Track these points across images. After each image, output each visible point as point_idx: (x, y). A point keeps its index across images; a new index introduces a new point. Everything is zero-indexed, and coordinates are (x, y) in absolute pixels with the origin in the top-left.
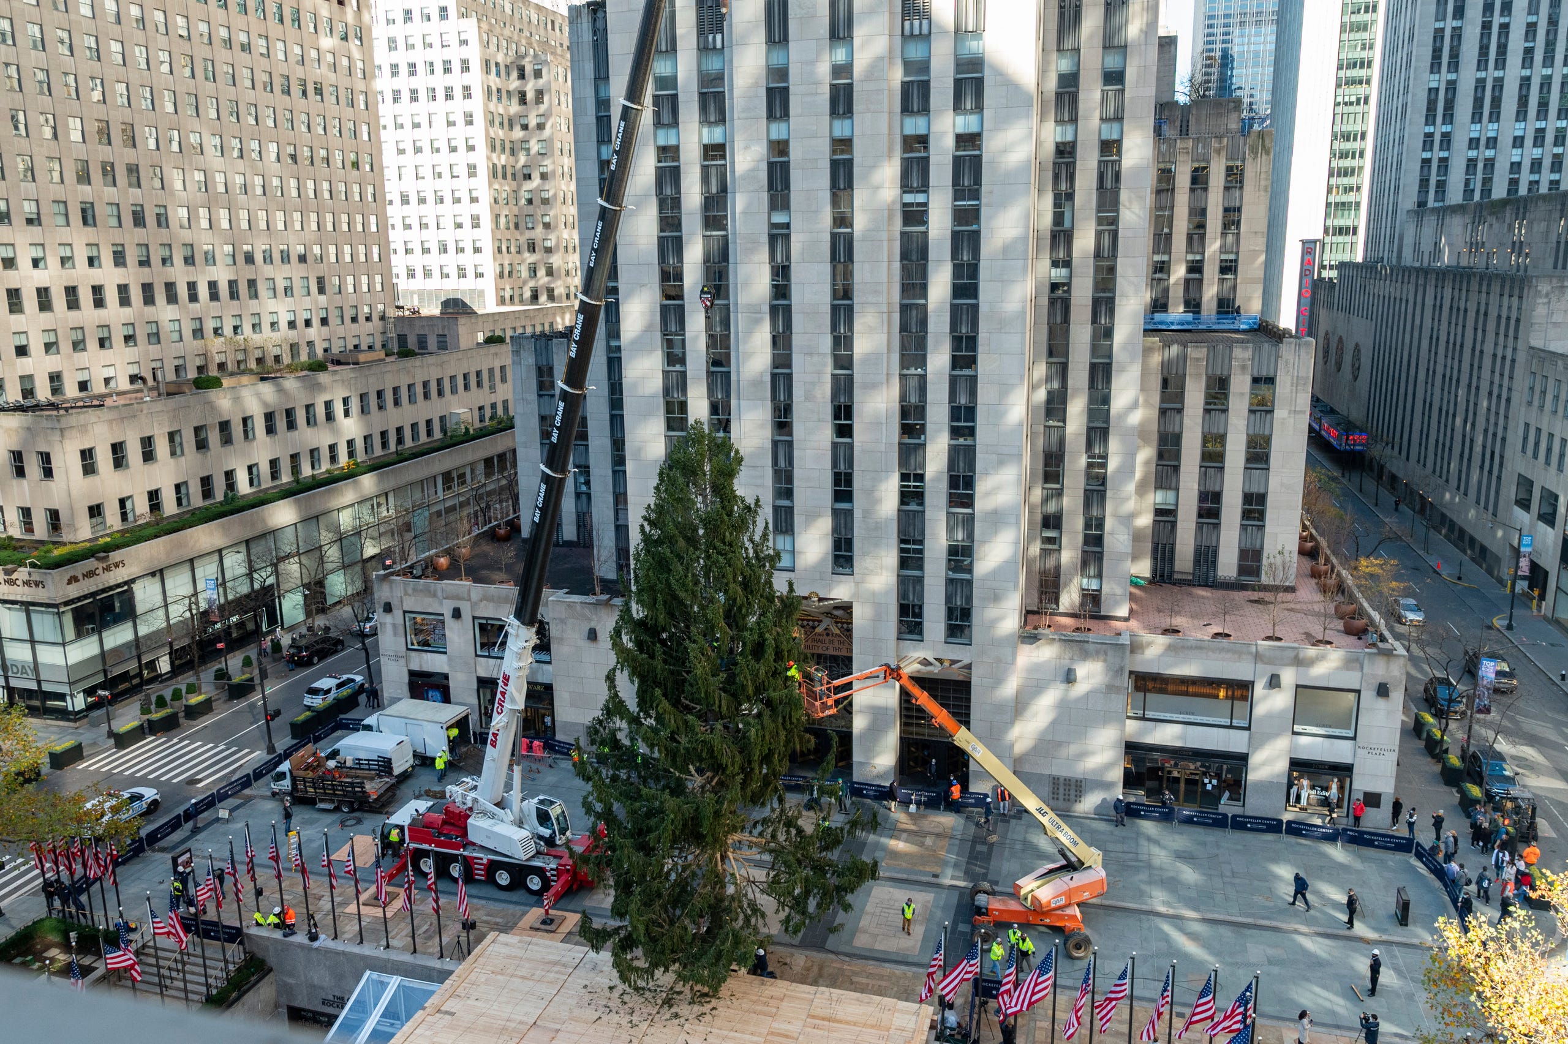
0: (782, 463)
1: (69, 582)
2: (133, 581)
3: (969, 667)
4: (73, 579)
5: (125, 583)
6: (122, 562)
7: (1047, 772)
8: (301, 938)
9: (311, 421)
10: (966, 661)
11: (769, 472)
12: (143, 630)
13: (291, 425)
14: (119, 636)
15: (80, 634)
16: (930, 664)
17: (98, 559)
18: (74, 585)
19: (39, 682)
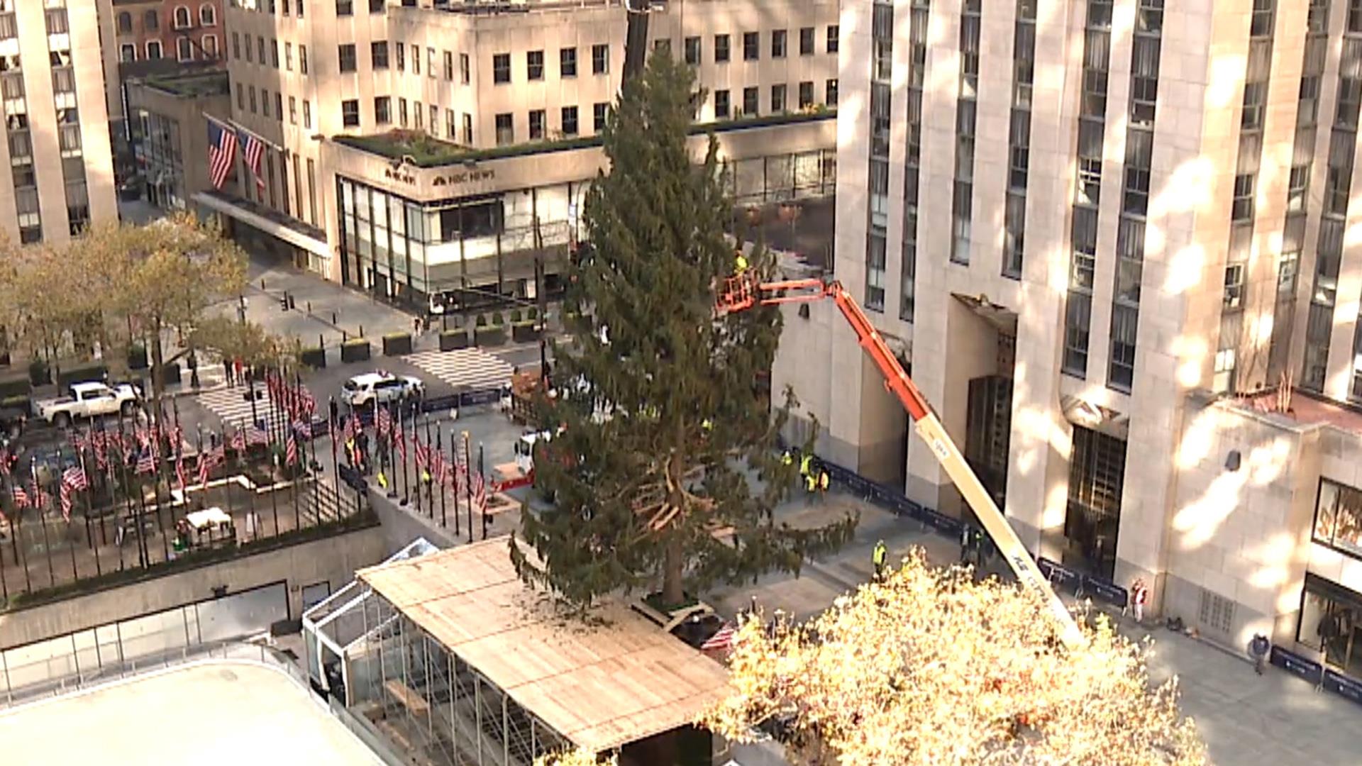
0: (965, 128)
1: (436, 183)
2: (502, 194)
3: (1127, 422)
4: (439, 181)
5: (493, 195)
6: (492, 172)
7: (1198, 583)
8: (397, 502)
9: (806, 48)
10: (1124, 415)
11: (953, 137)
12: (507, 247)
13: (777, 51)
14: (480, 248)
15: (446, 237)
16: (1090, 411)
17: (468, 165)
18: (440, 187)
19: (409, 278)
